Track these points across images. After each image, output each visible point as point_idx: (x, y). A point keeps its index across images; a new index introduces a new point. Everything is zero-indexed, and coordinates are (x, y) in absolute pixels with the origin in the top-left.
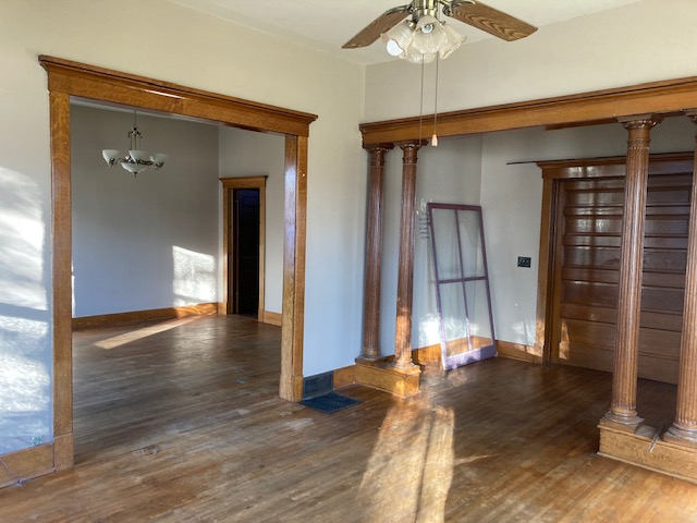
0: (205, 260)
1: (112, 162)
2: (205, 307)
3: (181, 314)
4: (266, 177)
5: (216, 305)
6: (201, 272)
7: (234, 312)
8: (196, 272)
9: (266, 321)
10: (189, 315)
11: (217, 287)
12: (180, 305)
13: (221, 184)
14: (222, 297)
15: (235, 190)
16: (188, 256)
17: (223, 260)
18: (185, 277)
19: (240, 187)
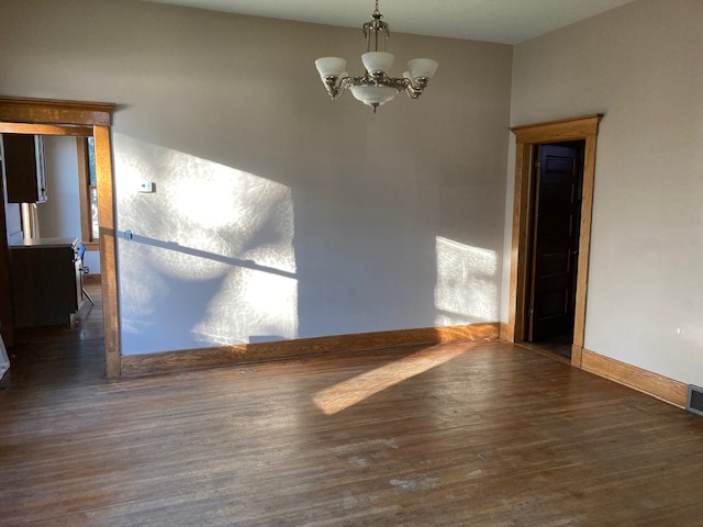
0: (484, 257)
1: (332, 80)
2: (481, 329)
3: (446, 337)
4: (600, 116)
5: (498, 325)
6: (478, 276)
7: (526, 340)
8: (470, 275)
9: (585, 367)
10: (457, 341)
11: (499, 299)
12: (444, 323)
13: (512, 137)
14: (508, 314)
15: (536, 147)
16: (459, 251)
17: (511, 258)
18: (452, 283)
19: (546, 139)
